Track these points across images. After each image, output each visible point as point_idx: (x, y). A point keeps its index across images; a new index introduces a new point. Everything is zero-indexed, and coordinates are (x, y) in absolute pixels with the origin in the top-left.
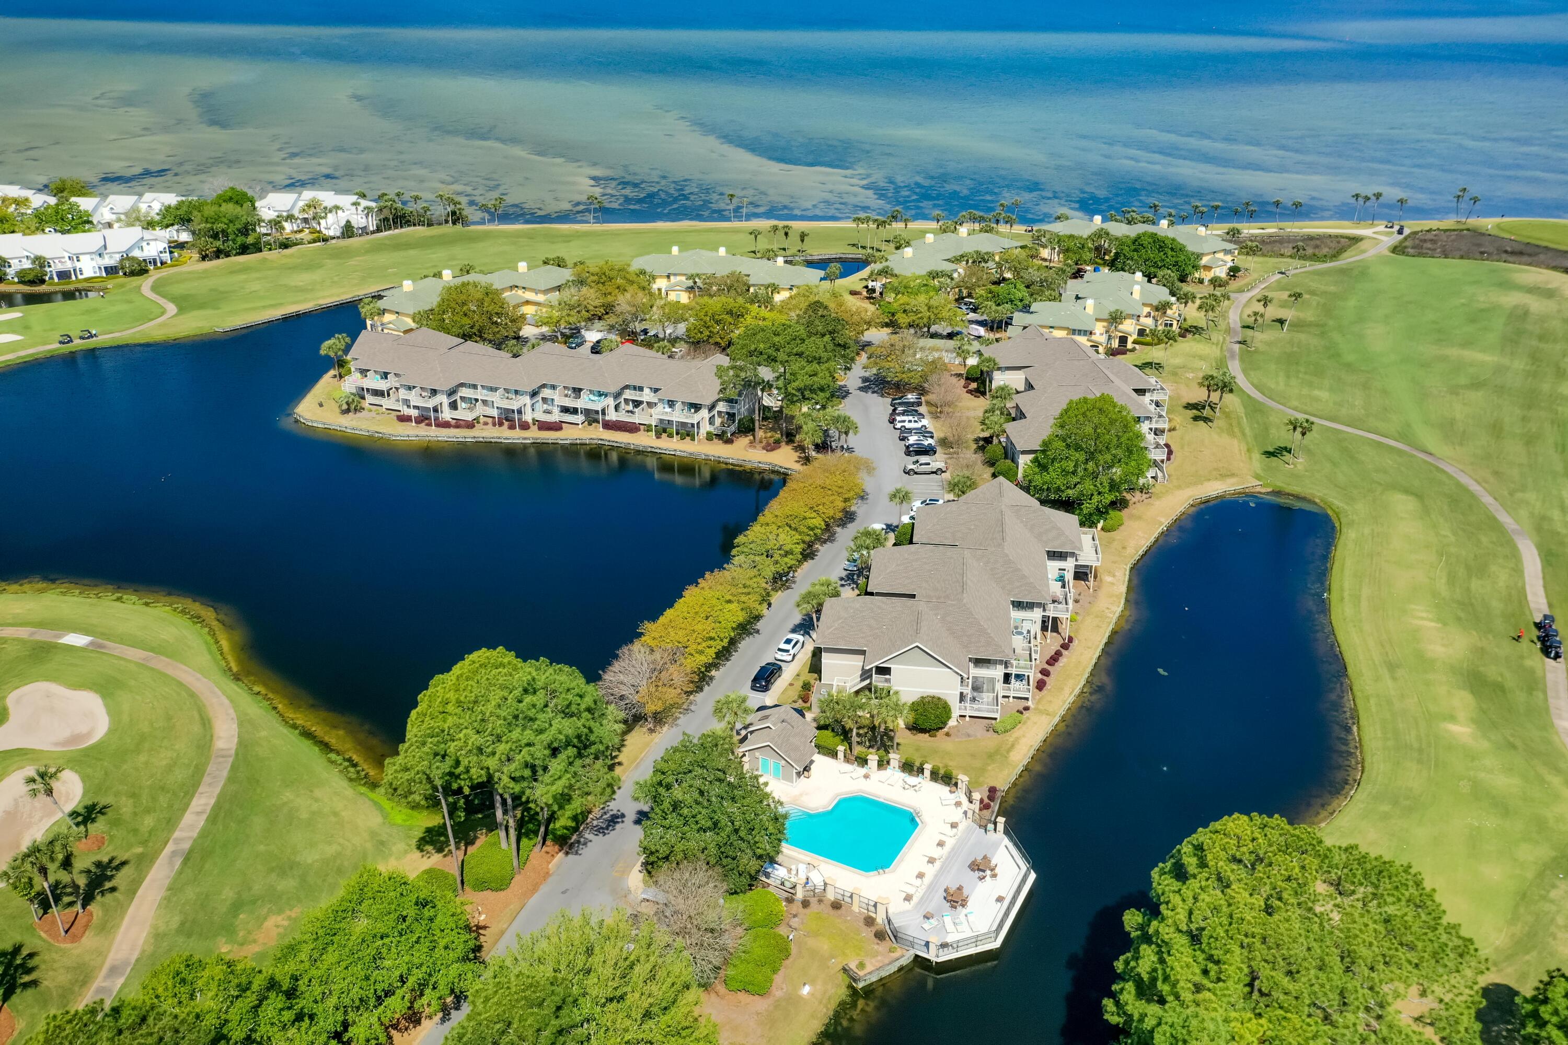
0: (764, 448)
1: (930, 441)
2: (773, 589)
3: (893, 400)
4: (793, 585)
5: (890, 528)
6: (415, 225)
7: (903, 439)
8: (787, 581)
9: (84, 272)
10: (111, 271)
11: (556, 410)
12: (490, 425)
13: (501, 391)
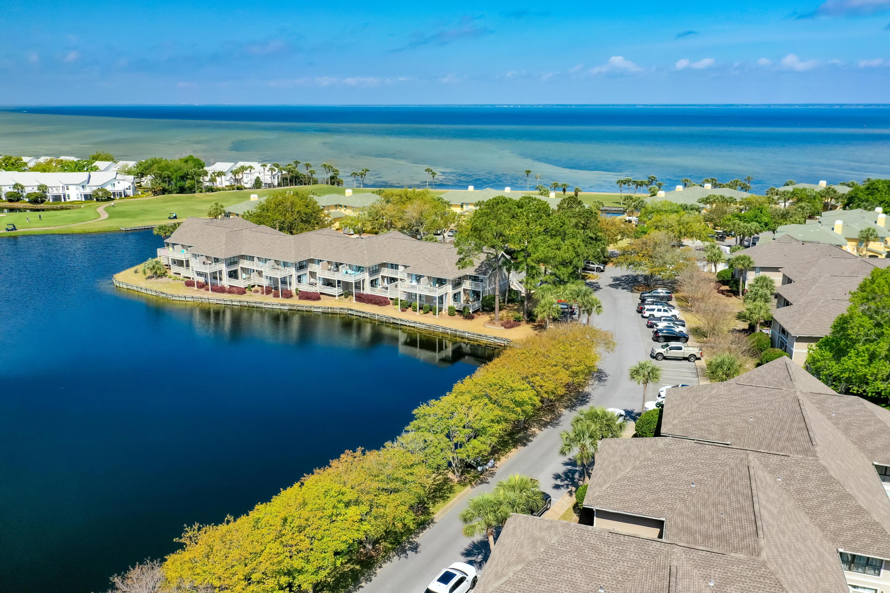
0: (502, 325)
1: (681, 328)
2: (459, 482)
3: (642, 294)
4: (490, 479)
5: (630, 415)
6: (305, 184)
7: (651, 326)
8: (482, 473)
9: (70, 197)
10: (88, 197)
11: (320, 283)
12: (259, 293)
13: (272, 262)
